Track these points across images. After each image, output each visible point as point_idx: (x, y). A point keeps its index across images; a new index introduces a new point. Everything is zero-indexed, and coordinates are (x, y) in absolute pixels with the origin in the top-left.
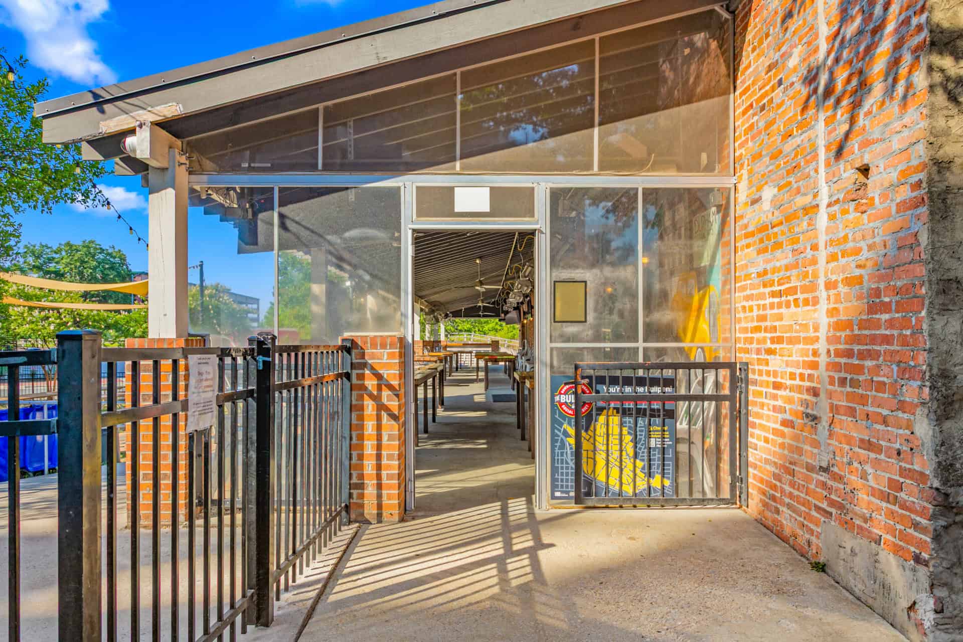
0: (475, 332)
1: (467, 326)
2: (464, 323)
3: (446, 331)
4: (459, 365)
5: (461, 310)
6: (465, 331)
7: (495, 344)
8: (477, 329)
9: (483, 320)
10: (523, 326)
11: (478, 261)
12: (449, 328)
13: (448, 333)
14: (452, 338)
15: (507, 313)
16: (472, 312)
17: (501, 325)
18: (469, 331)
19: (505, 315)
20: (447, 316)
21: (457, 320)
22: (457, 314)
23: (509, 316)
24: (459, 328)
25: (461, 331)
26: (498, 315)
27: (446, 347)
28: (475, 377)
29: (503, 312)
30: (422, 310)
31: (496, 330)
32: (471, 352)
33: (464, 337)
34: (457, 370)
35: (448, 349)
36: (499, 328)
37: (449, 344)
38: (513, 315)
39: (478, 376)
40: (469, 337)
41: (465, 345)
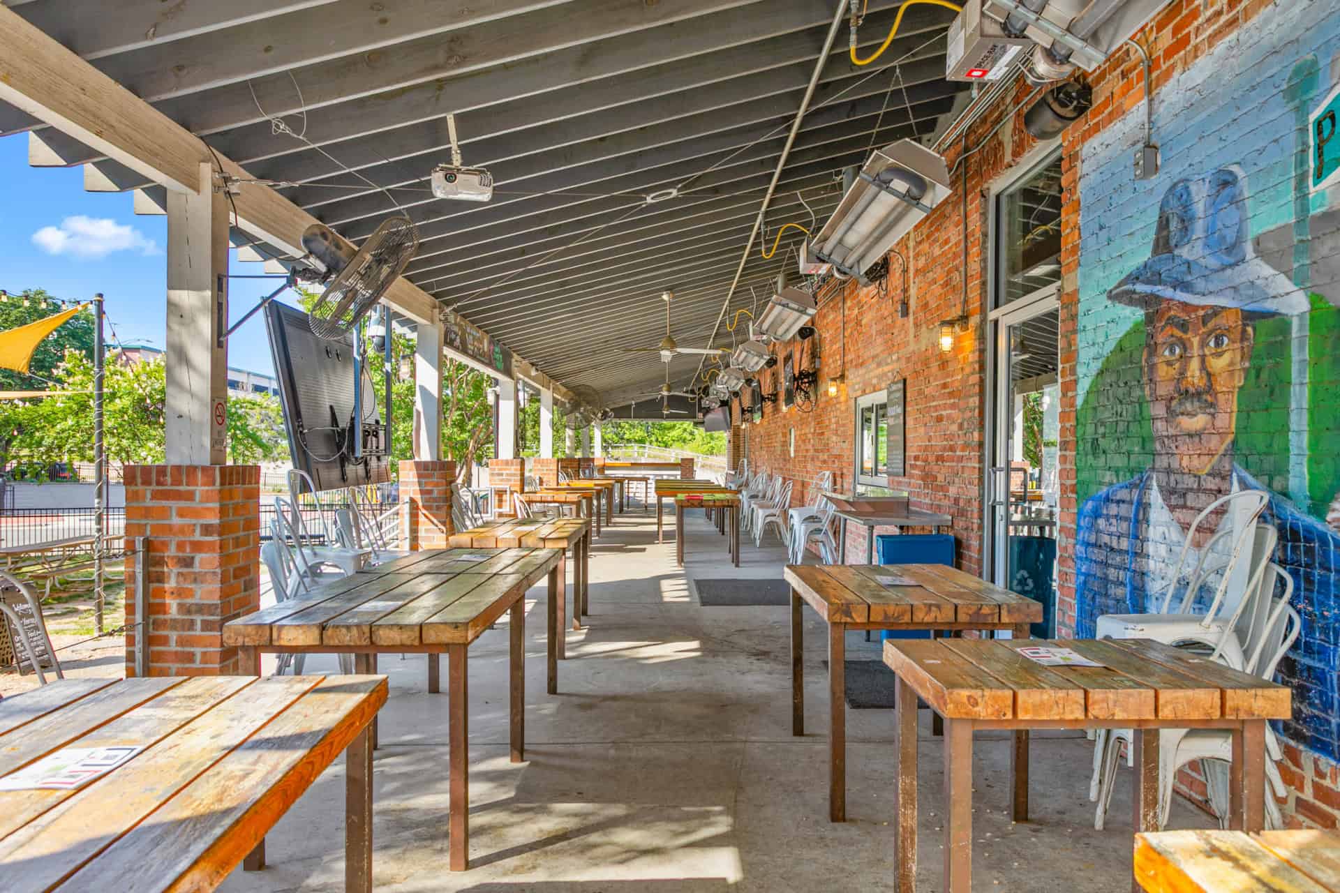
0: (651, 443)
1: (639, 433)
2: (634, 428)
3: (604, 440)
4: (625, 501)
5: (631, 405)
6: (636, 441)
7: (686, 465)
8: (653, 438)
9: (666, 423)
10: (736, 434)
11: (665, 297)
12: (609, 436)
13: (607, 444)
14: (615, 453)
15: (707, 411)
16: (649, 410)
17: (692, 433)
18: (641, 441)
19: (704, 416)
20: (605, 415)
21: (622, 422)
22: (623, 412)
23: (709, 416)
24: (626, 436)
25: (629, 441)
26: (691, 416)
27: (603, 468)
28: (655, 528)
29: (701, 409)
30: (556, 402)
31: (684, 441)
32: (645, 479)
33: (633, 453)
34: (621, 511)
35: (607, 472)
36: (689, 437)
37: (608, 461)
38: (717, 415)
39: (660, 524)
40: (641, 450)
41: (635, 466)
